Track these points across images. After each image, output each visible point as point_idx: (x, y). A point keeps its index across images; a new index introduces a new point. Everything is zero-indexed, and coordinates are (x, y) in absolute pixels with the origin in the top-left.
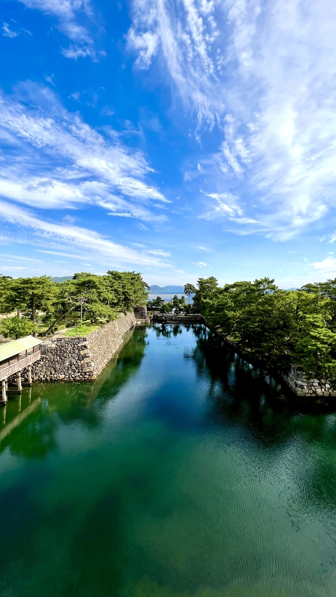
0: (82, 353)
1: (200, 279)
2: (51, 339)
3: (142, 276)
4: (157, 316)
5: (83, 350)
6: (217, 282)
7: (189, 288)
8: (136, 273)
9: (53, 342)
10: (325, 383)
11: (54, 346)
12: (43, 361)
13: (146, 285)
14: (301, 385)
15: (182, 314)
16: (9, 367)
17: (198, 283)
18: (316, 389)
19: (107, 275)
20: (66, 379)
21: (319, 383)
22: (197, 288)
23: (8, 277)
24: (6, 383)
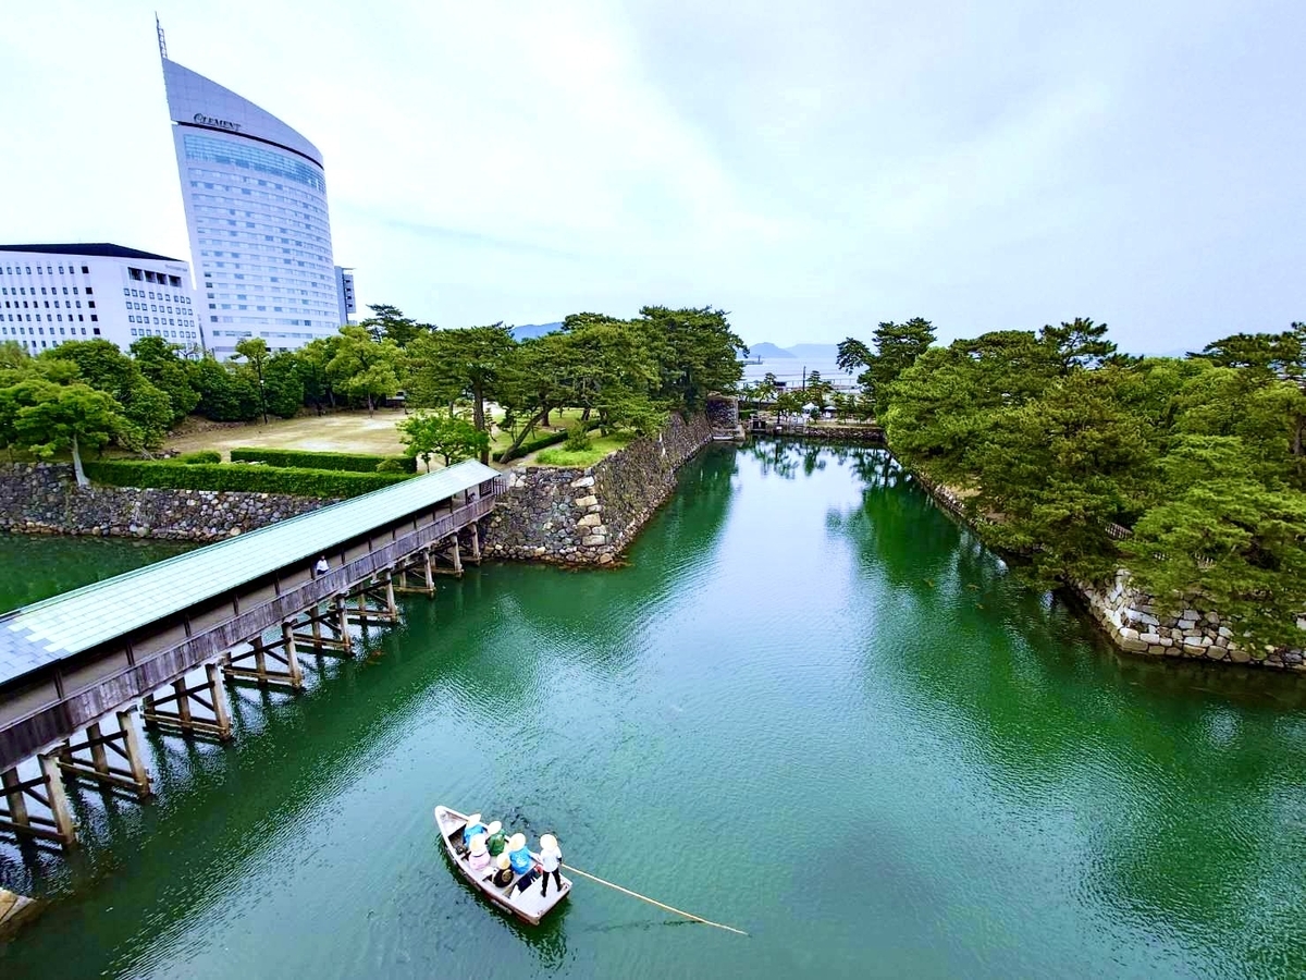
0: (580, 502)
1: (883, 325)
2: (514, 468)
3: (729, 319)
4: (764, 424)
5: (581, 496)
6: (934, 333)
7: (851, 352)
8: (712, 311)
9: (519, 475)
10: (1220, 625)
11: (520, 484)
12: (499, 515)
13: (739, 343)
14: (1141, 623)
15: (829, 422)
16: (433, 523)
17: (875, 336)
18: (1185, 637)
19: (641, 317)
20: (548, 558)
21: (1197, 623)
22: (874, 350)
23: (429, 326)
24: (430, 555)
